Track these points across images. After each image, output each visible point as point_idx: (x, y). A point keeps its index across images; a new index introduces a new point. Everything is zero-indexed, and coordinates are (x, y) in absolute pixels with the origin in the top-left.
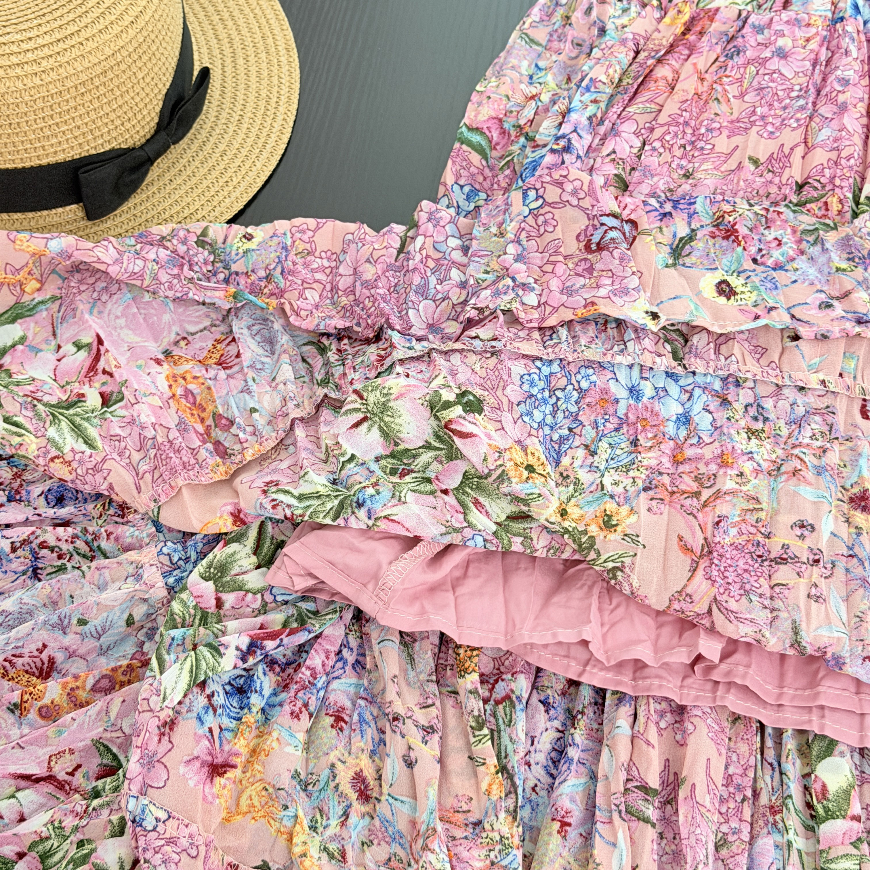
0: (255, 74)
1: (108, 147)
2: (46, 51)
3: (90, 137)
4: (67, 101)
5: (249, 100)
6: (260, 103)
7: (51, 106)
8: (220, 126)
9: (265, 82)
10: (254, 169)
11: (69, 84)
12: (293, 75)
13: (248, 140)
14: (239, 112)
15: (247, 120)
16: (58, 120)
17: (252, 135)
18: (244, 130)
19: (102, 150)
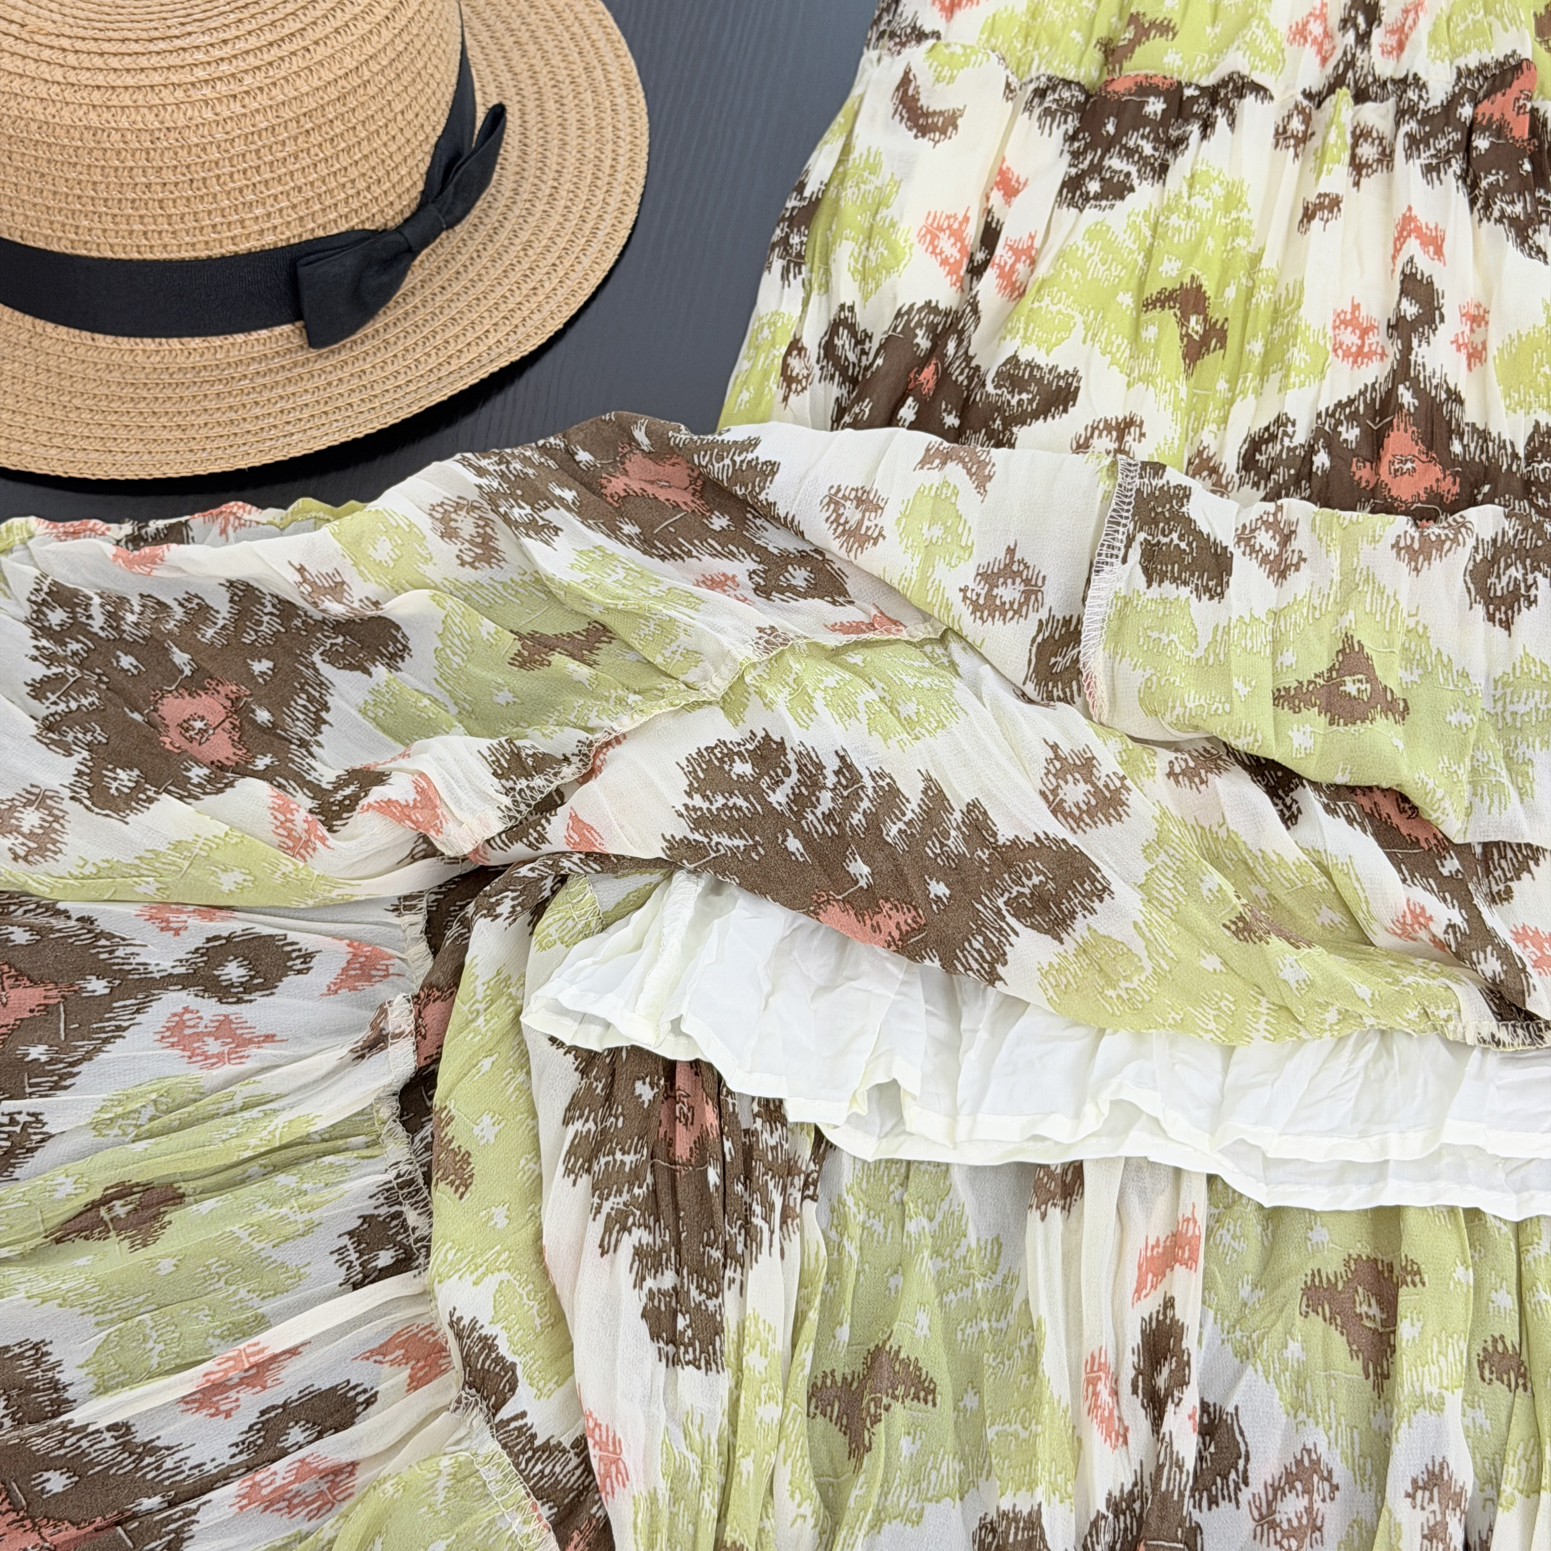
0: (575, 124)
1: (344, 227)
2: (252, 61)
3: (317, 207)
4: (283, 143)
5: (567, 164)
6: (584, 168)
7: (258, 151)
8: (520, 205)
9: (591, 137)
10: (578, 268)
11: (287, 113)
12: (638, 125)
13: (567, 225)
14: (551, 183)
15: (564, 194)
16: (268, 176)
17: (574, 219)
18: (560, 210)
19: (335, 231)
